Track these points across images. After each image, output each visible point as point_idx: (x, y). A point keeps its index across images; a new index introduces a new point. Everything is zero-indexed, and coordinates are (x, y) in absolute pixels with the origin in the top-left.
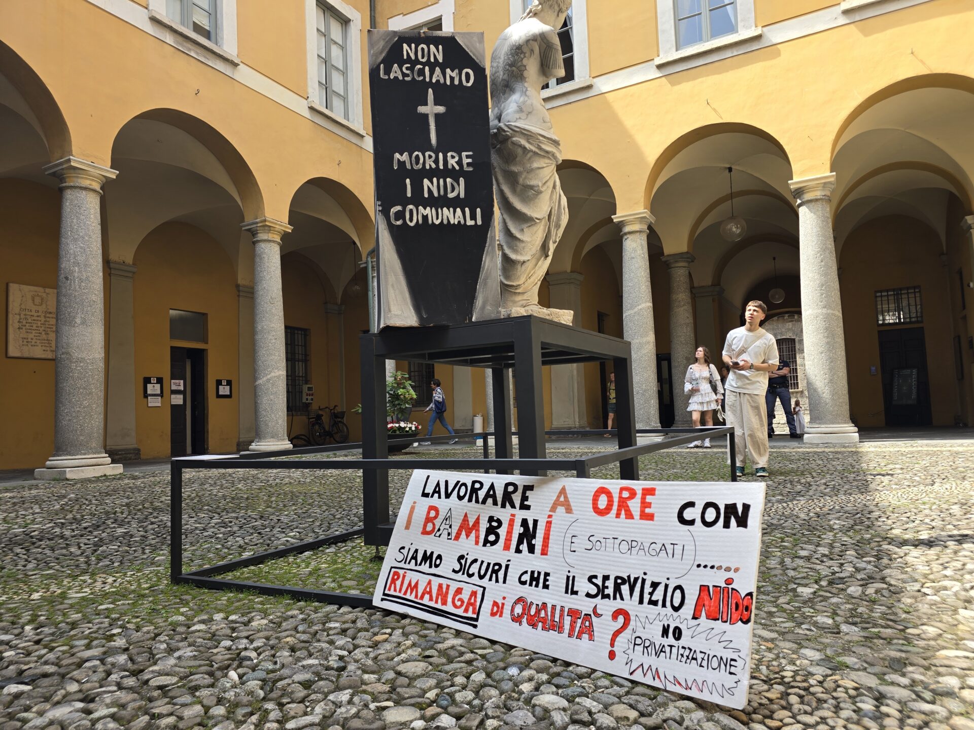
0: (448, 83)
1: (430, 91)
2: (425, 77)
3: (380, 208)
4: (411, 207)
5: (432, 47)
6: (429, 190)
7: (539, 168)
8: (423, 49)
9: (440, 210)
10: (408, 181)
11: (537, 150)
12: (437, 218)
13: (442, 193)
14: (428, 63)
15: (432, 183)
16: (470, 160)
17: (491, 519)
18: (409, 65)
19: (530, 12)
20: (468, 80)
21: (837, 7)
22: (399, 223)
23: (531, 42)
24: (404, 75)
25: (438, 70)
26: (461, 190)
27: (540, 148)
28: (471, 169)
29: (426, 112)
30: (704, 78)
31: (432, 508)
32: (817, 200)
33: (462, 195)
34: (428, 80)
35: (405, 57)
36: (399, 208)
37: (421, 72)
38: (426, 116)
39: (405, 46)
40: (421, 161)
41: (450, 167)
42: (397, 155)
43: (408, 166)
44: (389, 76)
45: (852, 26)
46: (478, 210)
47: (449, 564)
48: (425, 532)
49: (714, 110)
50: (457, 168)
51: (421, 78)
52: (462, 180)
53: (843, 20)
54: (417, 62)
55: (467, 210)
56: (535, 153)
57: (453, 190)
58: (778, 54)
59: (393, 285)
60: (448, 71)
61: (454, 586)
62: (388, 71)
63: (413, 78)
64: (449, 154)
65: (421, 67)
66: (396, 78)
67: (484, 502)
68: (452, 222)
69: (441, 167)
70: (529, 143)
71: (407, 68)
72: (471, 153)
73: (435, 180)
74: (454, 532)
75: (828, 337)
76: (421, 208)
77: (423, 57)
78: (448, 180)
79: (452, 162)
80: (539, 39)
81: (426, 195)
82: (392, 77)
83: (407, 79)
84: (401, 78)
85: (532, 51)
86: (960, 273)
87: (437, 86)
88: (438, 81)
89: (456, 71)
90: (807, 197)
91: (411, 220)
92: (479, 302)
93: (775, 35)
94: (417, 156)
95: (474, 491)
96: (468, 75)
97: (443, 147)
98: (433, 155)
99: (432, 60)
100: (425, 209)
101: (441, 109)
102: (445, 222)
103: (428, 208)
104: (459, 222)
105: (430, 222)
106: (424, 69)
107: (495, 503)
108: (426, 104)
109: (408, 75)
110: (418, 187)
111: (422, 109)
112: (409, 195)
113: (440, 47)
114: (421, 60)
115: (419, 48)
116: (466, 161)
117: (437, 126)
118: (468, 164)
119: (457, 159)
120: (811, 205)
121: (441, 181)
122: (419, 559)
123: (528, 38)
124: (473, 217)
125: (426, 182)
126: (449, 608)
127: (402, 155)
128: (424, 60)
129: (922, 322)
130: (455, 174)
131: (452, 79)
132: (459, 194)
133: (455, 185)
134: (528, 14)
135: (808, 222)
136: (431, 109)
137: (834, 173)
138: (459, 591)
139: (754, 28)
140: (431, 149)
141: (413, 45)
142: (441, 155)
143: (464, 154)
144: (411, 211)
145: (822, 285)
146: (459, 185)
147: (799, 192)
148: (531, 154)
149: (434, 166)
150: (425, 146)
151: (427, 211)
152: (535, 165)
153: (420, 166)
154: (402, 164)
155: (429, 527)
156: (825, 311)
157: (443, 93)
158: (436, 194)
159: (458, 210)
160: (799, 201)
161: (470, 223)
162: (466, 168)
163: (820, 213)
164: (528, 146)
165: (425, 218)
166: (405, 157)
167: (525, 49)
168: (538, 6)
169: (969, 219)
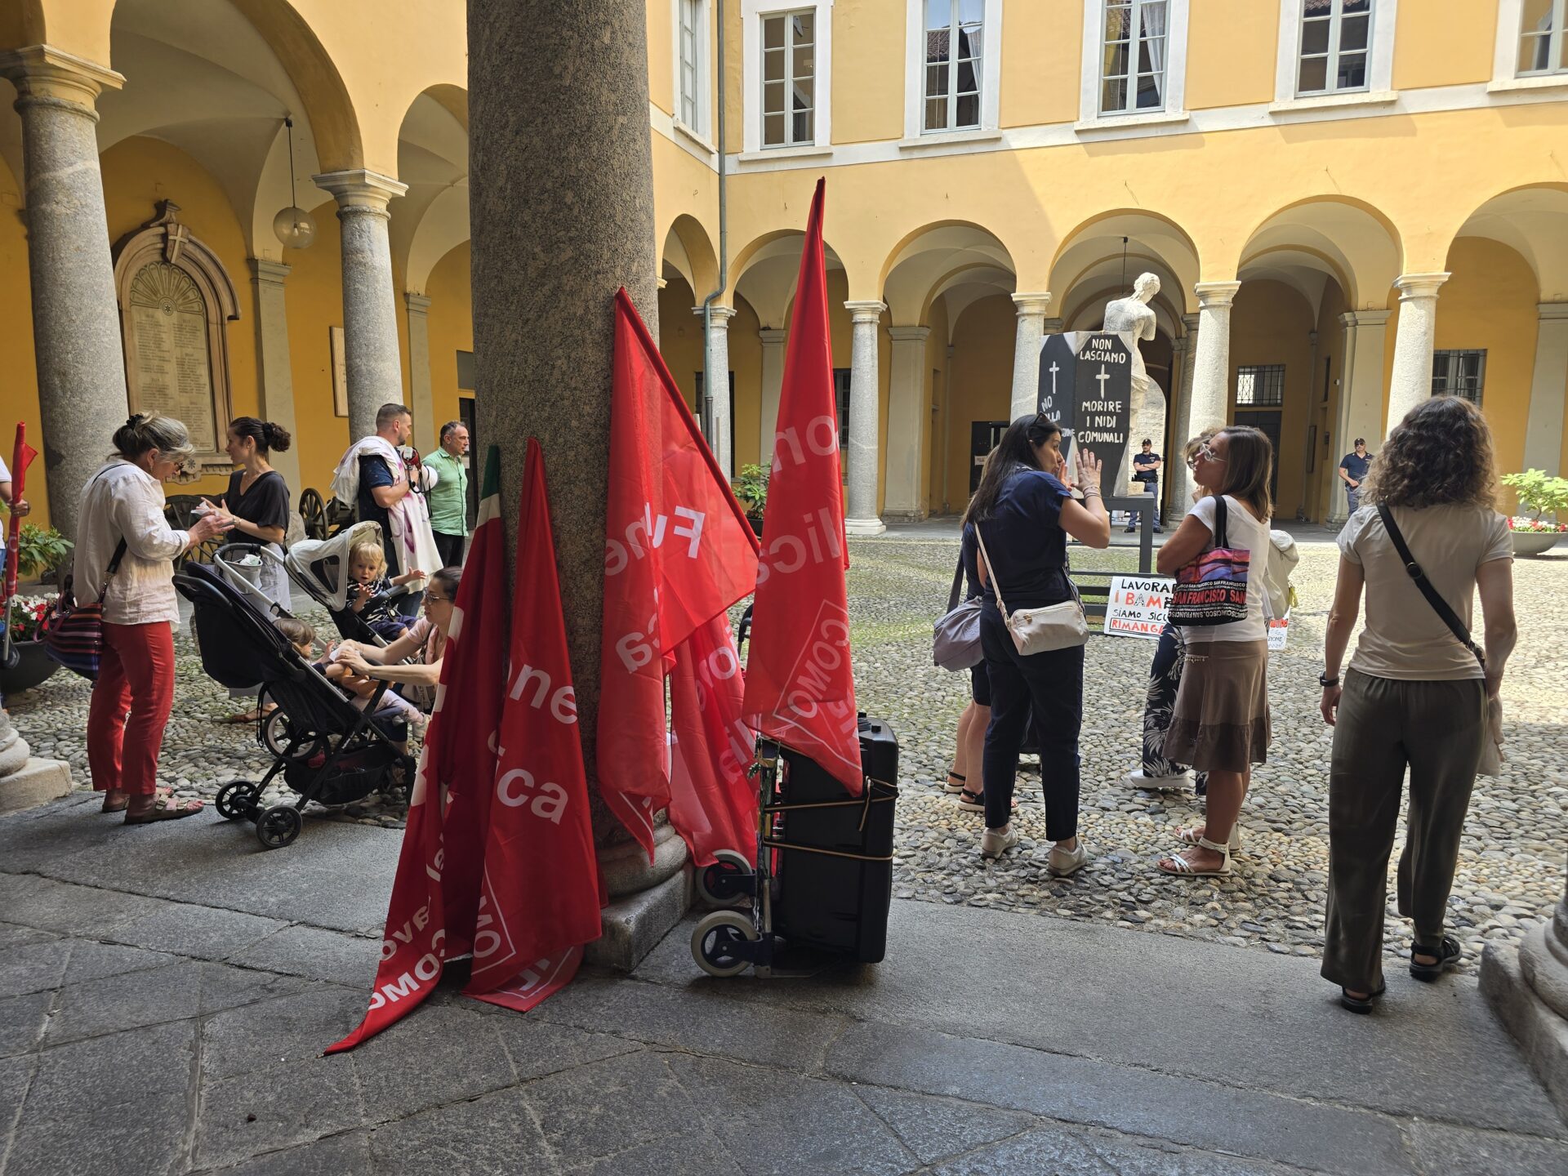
0: (1113, 361)
1: (1103, 366)
2: (1101, 358)
4: (1089, 432)
6: (1098, 423)
9: (1102, 434)
10: (1088, 417)
12: (1101, 438)
13: (1104, 424)
14: (1104, 350)
15: (1100, 419)
17: (1167, 598)
21: (1266, 106)
25: (1108, 354)
26: (1113, 423)
29: (1100, 378)
30: (1124, 155)
31: (1129, 594)
32: (1220, 306)
33: (1114, 426)
34: (1103, 359)
36: (1082, 433)
37: (1100, 356)
38: (1100, 380)
40: (1096, 406)
41: (1109, 410)
42: (1084, 403)
43: (1089, 409)
45: (1277, 129)
47: (1145, 616)
48: (1127, 603)
49: (1132, 193)
50: (1113, 410)
52: (1115, 418)
53: (1269, 121)
54: (1098, 349)
55: (1116, 434)
57: (1110, 423)
58: (1202, 144)
60: (1113, 354)
61: (1150, 625)
62: (1084, 356)
63: (1096, 359)
64: (1109, 403)
67: (1161, 591)
68: (1108, 441)
69: (1105, 410)
71: (1094, 353)
73: (1101, 417)
74: (1146, 603)
76: (1093, 433)
78: (1108, 417)
79: (1111, 407)
81: (1096, 426)
86: (1329, 360)
87: (1107, 363)
88: (1108, 360)
89: (1117, 354)
90: (1212, 301)
93: (1205, 122)
95: (1154, 586)
97: (1107, 399)
98: (1102, 403)
99: (1106, 348)
100: (1095, 433)
101: (1108, 377)
102: (1104, 440)
103: (1097, 433)
104: (1111, 441)
105: (1097, 440)
106: (1101, 353)
107: (1168, 591)
108: (1101, 374)
110: (1093, 421)
111: (1098, 377)
112: (1088, 425)
113: (1111, 340)
115: (1101, 341)
116: (1118, 407)
117: (1105, 386)
119: (1113, 405)
120: (1213, 310)
121: (1105, 418)
122: (1127, 614)
124: (1119, 438)
125: (1097, 418)
126: (1149, 632)
128: (1102, 349)
129: (1280, 405)
130: (1111, 414)
131: (1114, 359)
133: (1111, 420)
135: (1208, 326)
136: (1103, 376)
137: (1240, 282)
138: (1154, 626)
139: (1181, 110)
140: (1101, 400)
142: (1105, 403)
143: (1117, 403)
145: (1214, 392)
146: (1113, 420)
147: (1203, 296)
149: (1101, 409)
150: (1098, 398)
151: (1096, 435)
153: (1095, 409)
154: (1086, 408)
155: (1130, 601)
156: (1212, 417)
157: (1109, 368)
158: (1101, 425)
159: (1112, 434)
160: (1202, 304)
161: (1117, 441)
162: (1117, 411)
163: (1221, 320)
165: (1095, 438)
166: (1088, 404)
167: (1137, 324)
169: (1348, 316)
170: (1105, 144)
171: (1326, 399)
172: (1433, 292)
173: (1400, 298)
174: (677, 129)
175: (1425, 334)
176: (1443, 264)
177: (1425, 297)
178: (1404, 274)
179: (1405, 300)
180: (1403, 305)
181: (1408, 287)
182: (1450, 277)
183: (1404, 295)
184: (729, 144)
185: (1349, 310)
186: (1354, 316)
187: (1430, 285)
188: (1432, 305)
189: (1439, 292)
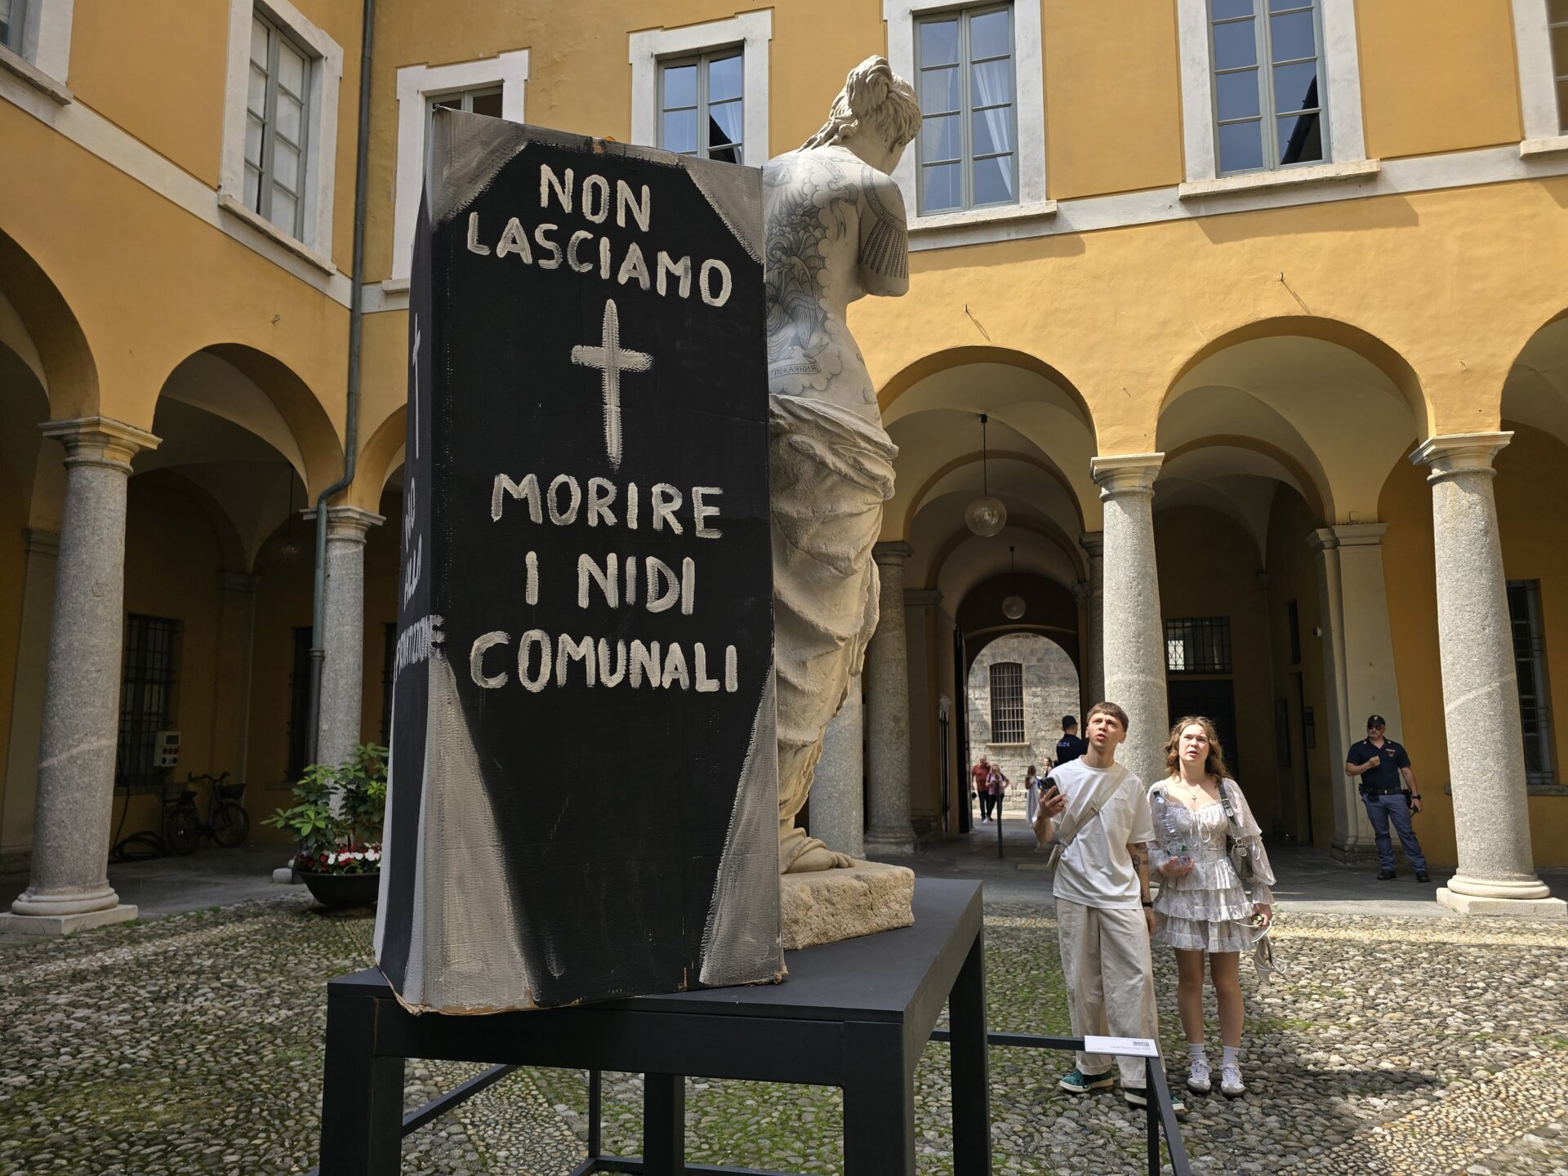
0: (662, 289)
1: (611, 305)
2: (597, 267)
3: (440, 638)
4: (536, 634)
5: (621, 184)
6: (595, 589)
7: (852, 515)
8: (596, 189)
9: (621, 647)
10: (531, 558)
11: (851, 473)
12: (613, 671)
13: (631, 597)
14: (608, 228)
15: (603, 567)
16: (713, 511)
18: (555, 227)
19: (835, 130)
20: (715, 291)
21: (1173, 190)
22: (496, 682)
23: (842, 204)
24: (538, 252)
25: (635, 252)
26: (685, 591)
27: (860, 468)
28: (715, 535)
29: (597, 365)
30: (963, 269)
32: (1133, 494)
33: (688, 607)
34: (605, 274)
35: (544, 202)
36: (499, 637)
37: (588, 251)
38: (595, 375)
39: (546, 172)
40: (576, 501)
41: (657, 524)
42: (503, 481)
43: (536, 516)
44: (493, 248)
45: (1194, 222)
46: (731, 651)
49: (976, 323)
50: (677, 528)
51: (587, 267)
52: (689, 566)
53: (1180, 212)
54: (576, 220)
55: (699, 648)
56: (845, 478)
57: (663, 590)
58: (1080, 249)
59: (460, 879)
60: (663, 257)
62: (490, 235)
63: (565, 264)
64: (657, 489)
65: (590, 236)
66: (513, 257)
68: (655, 683)
69: (633, 524)
70: (835, 453)
71: (548, 235)
72: (716, 491)
73: (612, 559)
75: (1146, 722)
76: (565, 639)
77: (595, 211)
78: (651, 561)
79: (664, 513)
80: (862, 200)
81: (583, 602)
82: (501, 251)
83: (544, 263)
84: (527, 258)
85: (842, 226)
86: (1293, 608)
87: (631, 297)
88: (634, 282)
89: (685, 261)
91: (534, 674)
92: (720, 924)
93: (1079, 217)
94: (564, 489)
96: (715, 275)
98: (611, 488)
99: (621, 221)
100: (578, 642)
101: (638, 360)
102: (635, 681)
103: (588, 641)
104: (676, 682)
105: (591, 680)
106: (595, 243)
108: (597, 341)
109: (549, 255)
110: (559, 578)
111: (583, 354)
112: (532, 598)
113: (645, 190)
114: (590, 217)
115: (587, 184)
116: (703, 511)
117: (624, 404)
118: (709, 522)
119: (677, 504)
120: (1126, 500)
121: (631, 563)
123: (835, 194)
124: (716, 669)
125: (586, 563)
127: (518, 482)
128: (599, 219)
129: (1230, 672)
130: (671, 547)
131: (673, 280)
132: (679, 603)
133: (670, 575)
134: (829, 136)
135: (1119, 527)
136: (610, 356)
137: (1163, 454)
139: (1044, 201)
140: (605, 470)
141: (569, 174)
142: (633, 490)
143: (698, 491)
144: (535, 648)
145: (1140, 635)
146: (680, 577)
147: (1106, 477)
148: (836, 478)
149: (611, 519)
150: (589, 461)
151: (585, 649)
152: (845, 507)
153: (570, 517)
154: (515, 507)
156: (1142, 678)
157: (647, 316)
158: (613, 600)
159: (675, 648)
160: (1104, 492)
161: (705, 685)
162: (701, 531)
163: (1138, 515)
164: (830, 459)
165: (577, 668)
166: (527, 488)
168: (849, 119)
169: (1322, 534)
170: (931, 254)
171: (1297, 658)
172: (1486, 464)
173: (1429, 478)
174: (225, 209)
175: (1486, 532)
176: (1497, 420)
177: (1476, 473)
178: (1433, 434)
179: (1440, 479)
180: (1436, 489)
181: (1443, 456)
182: (1513, 438)
183: (1436, 472)
184: (371, 268)
185: (1323, 526)
186: (1333, 533)
187: (1479, 453)
188: (1488, 486)
189: (1494, 464)
